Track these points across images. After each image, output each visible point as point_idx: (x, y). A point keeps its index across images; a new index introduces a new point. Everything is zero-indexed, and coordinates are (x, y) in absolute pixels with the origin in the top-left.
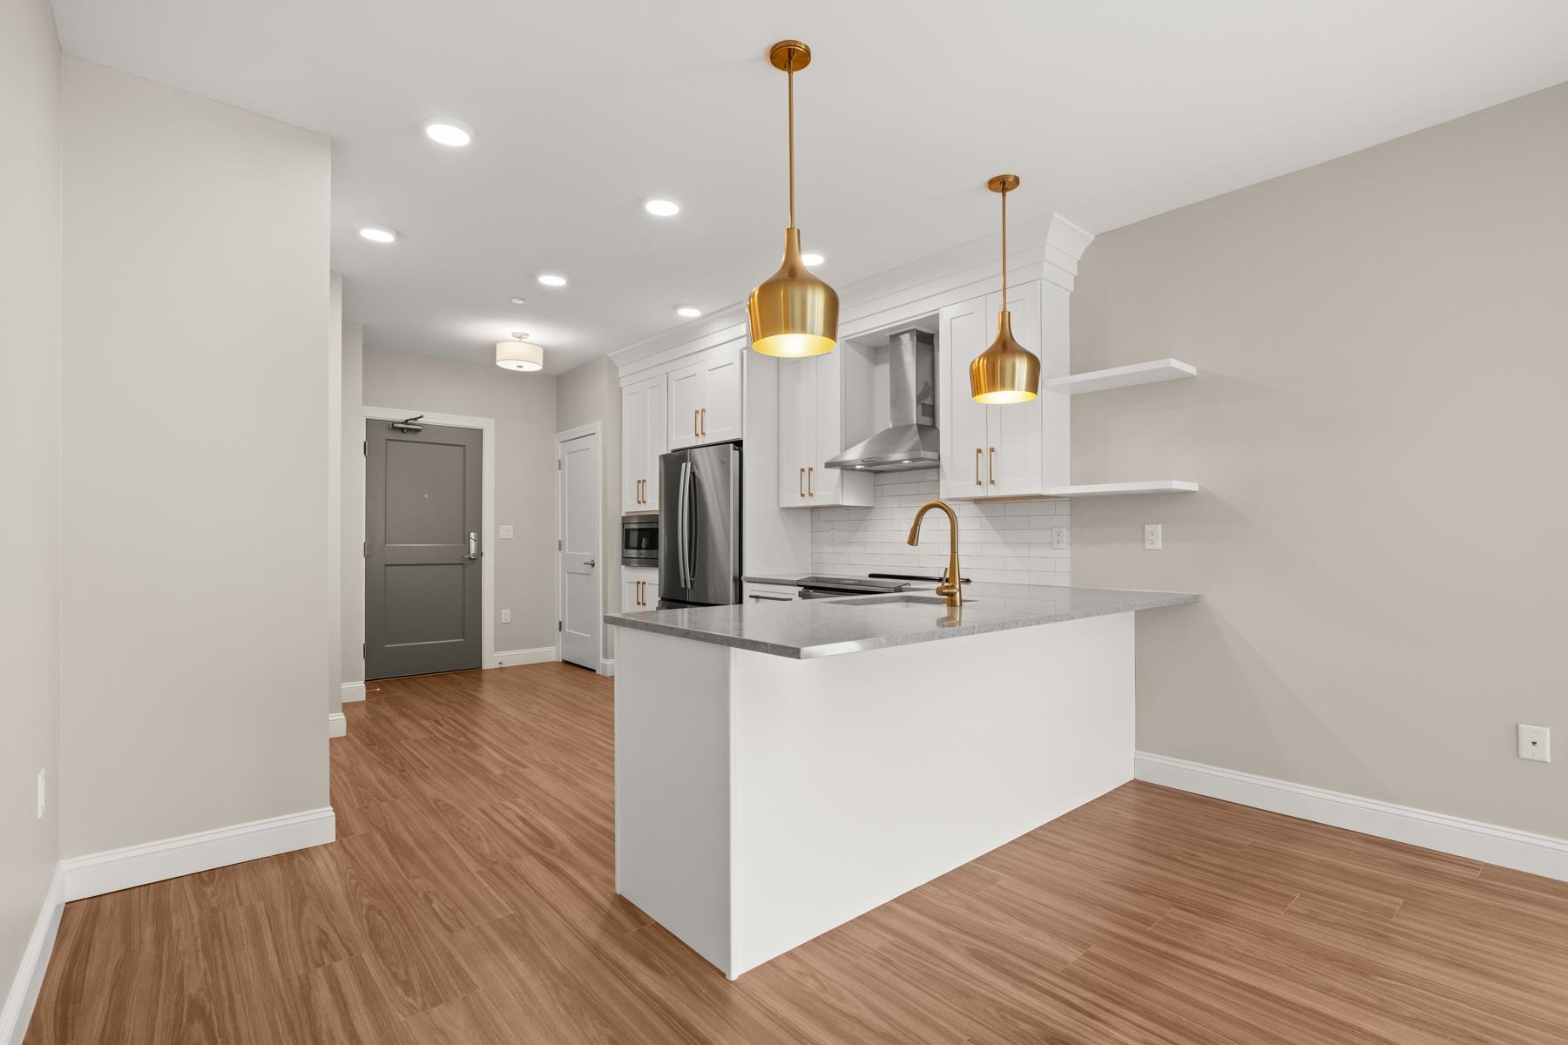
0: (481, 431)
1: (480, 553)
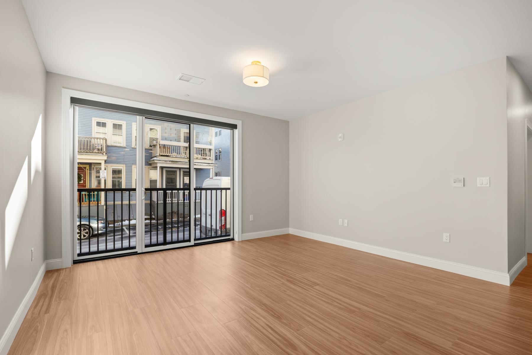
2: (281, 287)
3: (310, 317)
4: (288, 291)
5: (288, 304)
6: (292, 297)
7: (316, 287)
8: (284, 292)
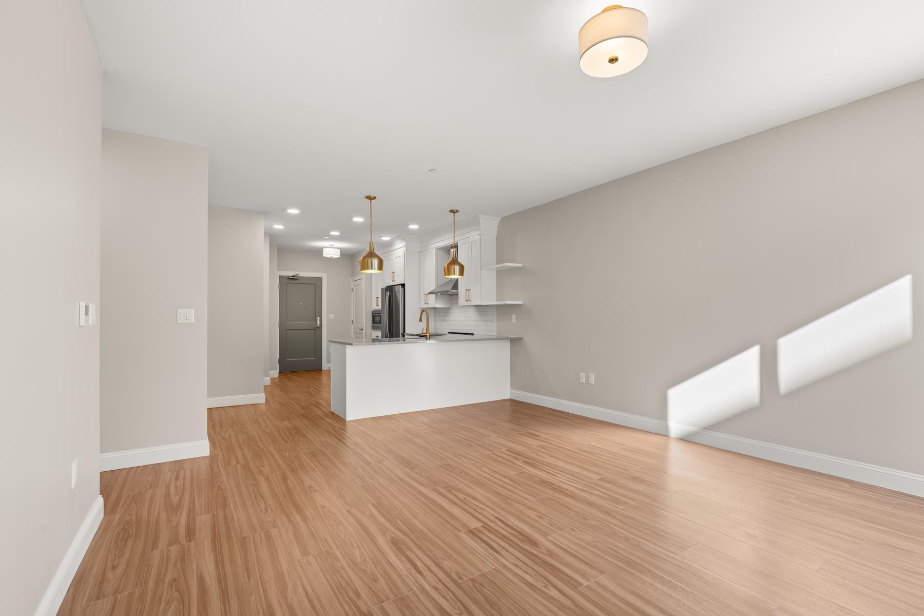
0: (321, 278)
1: (321, 325)
2: (548, 526)
3: (505, 482)
4: (534, 517)
5: (534, 496)
6: (527, 506)
7: (477, 526)
8: (540, 515)
